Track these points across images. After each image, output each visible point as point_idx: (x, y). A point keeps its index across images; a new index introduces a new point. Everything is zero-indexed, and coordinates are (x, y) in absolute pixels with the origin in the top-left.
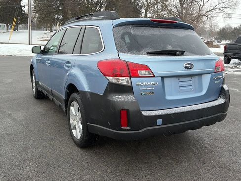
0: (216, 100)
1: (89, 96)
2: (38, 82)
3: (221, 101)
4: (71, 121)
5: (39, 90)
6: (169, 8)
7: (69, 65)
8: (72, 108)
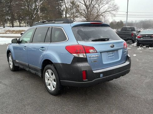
0: (125, 62)
1: (61, 65)
2: (15, 60)
3: (127, 63)
4: (46, 81)
5: (15, 65)
6: (80, 11)
7: (44, 49)
8: (47, 74)
